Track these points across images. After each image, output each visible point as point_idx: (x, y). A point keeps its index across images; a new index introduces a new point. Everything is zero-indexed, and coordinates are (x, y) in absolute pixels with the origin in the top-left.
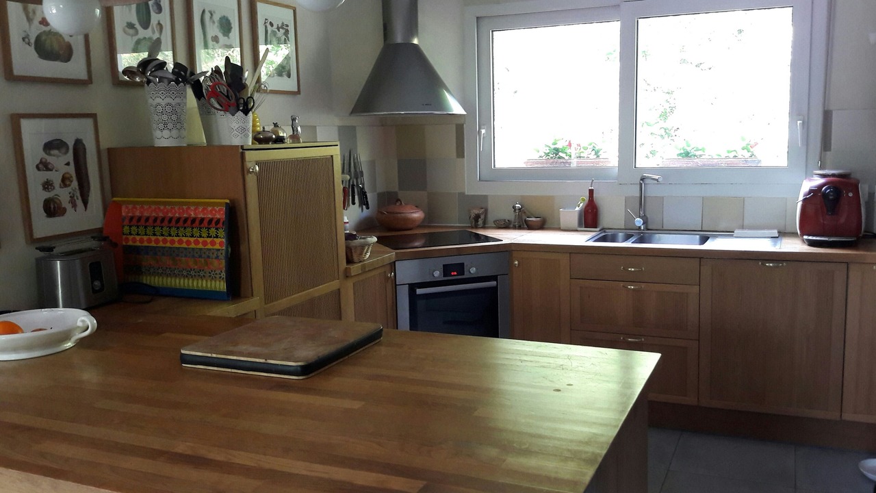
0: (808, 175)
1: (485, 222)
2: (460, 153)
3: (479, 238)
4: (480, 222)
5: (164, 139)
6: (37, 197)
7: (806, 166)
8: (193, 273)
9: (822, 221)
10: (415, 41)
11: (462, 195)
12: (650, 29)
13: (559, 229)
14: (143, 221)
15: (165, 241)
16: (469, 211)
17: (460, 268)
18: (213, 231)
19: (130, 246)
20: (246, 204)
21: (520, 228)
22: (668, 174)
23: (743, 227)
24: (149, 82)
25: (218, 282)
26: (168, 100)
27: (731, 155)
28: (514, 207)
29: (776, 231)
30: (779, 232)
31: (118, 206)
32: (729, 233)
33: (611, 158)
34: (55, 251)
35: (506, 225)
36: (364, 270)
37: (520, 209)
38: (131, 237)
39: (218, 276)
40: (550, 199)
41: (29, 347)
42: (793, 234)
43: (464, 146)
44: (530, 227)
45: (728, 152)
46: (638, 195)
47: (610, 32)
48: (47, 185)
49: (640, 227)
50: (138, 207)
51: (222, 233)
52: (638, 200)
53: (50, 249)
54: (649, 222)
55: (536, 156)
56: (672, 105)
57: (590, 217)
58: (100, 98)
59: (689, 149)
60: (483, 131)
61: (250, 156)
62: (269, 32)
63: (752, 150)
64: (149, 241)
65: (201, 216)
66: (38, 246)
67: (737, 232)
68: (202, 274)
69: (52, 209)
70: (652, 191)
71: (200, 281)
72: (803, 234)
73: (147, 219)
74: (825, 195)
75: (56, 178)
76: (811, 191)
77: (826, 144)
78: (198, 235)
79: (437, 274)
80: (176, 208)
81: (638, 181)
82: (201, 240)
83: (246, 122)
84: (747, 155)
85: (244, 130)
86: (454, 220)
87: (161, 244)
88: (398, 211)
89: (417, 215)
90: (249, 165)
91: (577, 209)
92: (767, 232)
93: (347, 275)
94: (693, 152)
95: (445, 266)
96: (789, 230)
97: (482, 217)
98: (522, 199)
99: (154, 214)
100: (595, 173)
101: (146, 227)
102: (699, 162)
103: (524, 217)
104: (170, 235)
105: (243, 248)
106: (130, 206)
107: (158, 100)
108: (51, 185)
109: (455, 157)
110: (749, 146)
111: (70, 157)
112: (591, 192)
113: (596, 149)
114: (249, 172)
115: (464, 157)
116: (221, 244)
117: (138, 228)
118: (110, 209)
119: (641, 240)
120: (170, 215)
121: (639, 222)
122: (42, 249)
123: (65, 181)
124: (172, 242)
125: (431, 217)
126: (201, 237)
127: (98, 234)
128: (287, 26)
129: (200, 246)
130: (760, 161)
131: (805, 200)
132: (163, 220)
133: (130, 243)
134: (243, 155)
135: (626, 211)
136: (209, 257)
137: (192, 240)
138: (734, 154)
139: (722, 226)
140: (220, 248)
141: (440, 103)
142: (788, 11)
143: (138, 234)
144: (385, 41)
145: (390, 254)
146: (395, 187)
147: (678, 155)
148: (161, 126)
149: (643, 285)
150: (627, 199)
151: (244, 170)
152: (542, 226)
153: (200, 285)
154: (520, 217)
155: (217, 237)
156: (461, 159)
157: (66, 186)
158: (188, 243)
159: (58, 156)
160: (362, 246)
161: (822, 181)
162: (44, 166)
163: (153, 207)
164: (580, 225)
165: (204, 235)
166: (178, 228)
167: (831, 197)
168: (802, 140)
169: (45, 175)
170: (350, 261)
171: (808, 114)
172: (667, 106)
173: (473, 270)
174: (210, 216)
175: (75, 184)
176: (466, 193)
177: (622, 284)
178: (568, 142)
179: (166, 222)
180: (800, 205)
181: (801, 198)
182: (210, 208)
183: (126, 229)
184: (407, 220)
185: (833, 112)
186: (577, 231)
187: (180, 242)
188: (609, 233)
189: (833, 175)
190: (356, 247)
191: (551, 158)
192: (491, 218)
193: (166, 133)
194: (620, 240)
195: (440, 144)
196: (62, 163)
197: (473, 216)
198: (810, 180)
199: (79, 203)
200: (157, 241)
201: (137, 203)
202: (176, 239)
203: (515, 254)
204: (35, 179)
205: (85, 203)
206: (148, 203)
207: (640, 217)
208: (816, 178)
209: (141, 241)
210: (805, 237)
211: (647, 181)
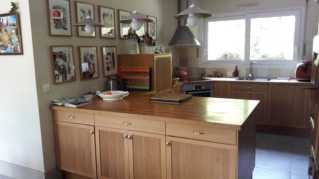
0: (299, 62)
1: (204, 76)
2: (198, 56)
3: (202, 79)
4: (203, 76)
5: (132, 53)
6: (106, 66)
7: (298, 59)
8: (140, 85)
9: (302, 74)
10: (187, 25)
11: (198, 68)
12: (254, 21)
13: (227, 77)
14: (127, 72)
15: (133, 77)
16: (200, 72)
17: (200, 87)
18: (145, 75)
19: (124, 79)
20: (154, 67)
21: (215, 77)
22: (259, 62)
23: (280, 77)
24: (129, 39)
25: (146, 87)
26: (134, 43)
27: (277, 57)
28: (213, 71)
29: (289, 78)
30: (290, 78)
31: (121, 69)
32: (276, 78)
33: (242, 57)
34: (111, 78)
35: (211, 76)
36: (176, 87)
37: (215, 72)
38: (124, 76)
39: (146, 86)
40: (224, 69)
41: (116, 98)
42: (294, 79)
43: (199, 54)
44: (218, 77)
45: (276, 56)
46: (250, 68)
47: (242, 22)
48: (107, 63)
49: (250, 77)
50: (126, 69)
51: (148, 75)
52: (250, 69)
53: (110, 78)
54: (253, 76)
55: (219, 57)
56: (258, 42)
57: (236, 74)
58: (117, 42)
59: (264, 55)
60: (205, 50)
61: (155, 57)
62: (151, 24)
63: (283, 55)
64: (129, 77)
65: (142, 71)
66: (107, 77)
67: (278, 78)
68: (142, 85)
69: (108, 69)
70: (254, 67)
71: (142, 87)
72: (297, 78)
73: (128, 72)
74: (303, 67)
75: (109, 61)
76: (299, 66)
77: (304, 53)
78: (141, 76)
79: (194, 88)
80: (136, 69)
81: (250, 64)
82: (142, 77)
83: (153, 48)
84: (281, 57)
85: (153, 50)
86: (195, 75)
87: (132, 78)
88: (180, 72)
89: (185, 73)
90: (155, 59)
91: (232, 71)
92: (287, 78)
93: (173, 88)
94: (266, 56)
95: (196, 86)
96: (293, 77)
97: (204, 74)
98: (216, 69)
99: (130, 71)
100: (238, 61)
101: (128, 74)
102: (268, 58)
103: (216, 74)
104: (134, 76)
105: (152, 79)
106: (124, 69)
107: (132, 43)
108: (108, 63)
109: (196, 57)
110: (282, 54)
111: (111, 57)
112: (236, 67)
113: (238, 55)
114: (154, 60)
115: (199, 57)
116: (148, 78)
117: (126, 74)
118: (119, 69)
119: (251, 80)
120: (134, 71)
121: (250, 75)
122: (107, 78)
123: (111, 62)
124: (135, 77)
125: (189, 74)
126: (142, 76)
127: (116, 75)
128: (155, 22)
129: (142, 78)
130: (285, 58)
131: (297, 69)
132: (132, 72)
133: (124, 78)
134: (153, 56)
135: (246, 72)
136: (144, 81)
137: (140, 77)
138: (278, 56)
139: (274, 77)
140: (147, 79)
141: (193, 42)
142: (294, 17)
143: (126, 76)
144: (178, 25)
145: (182, 83)
146: (178, 66)
147: (262, 57)
148: (132, 49)
149: (252, 92)
150: (247, 69)
151: (153, 60)
152: (221, 77)
153: (142, 88)
154: (215, 74)
155: (146, 76)
156: (198, 58)
157: (111, 64)
158: (139, 78)
159: (109, 56)
160: (176, 80)
161: (302, 63)
162: (107, 59)
163: (130, 69)
164: (233, 76)
165: (143, 75)
166: (136, 74)
167: (305, 68)
168: (297, 52)
169: (107, 61)
170: (173, 84)
171: (299, 45)
172: (256, 42)
173: (203, 88)
174: (145, 71)
175: (112, 63)
176: (199, 67)
177: (246, 92)
178: (229, 53)
179: (133, 73)
180: (296, 70)
181: (296, 68)
182: (145, 69)
183: (123, 74)
184: (183, 75)
185: (307, 45)
186: (232, 78)
187: (137, 77)
188: (242, 78)
189: (306, 62)
190: (174, 80)
191: (224, 57)
192: (206, 74)
193: (133, 51)
194: (245, 80)
195: (192, 54)
196: (110, 57)
197: (201, 74)
198: (299, 63)
199: (113, 67)
200: (131, 77)
201: (126, 68)
202: (136, 77)
203: (215, 84)
204: (105, 61)
205: (114, 68)
206: (128, 68)
207: (250, 74)
208: (301, 63)
209: (127, 77)
210: (297, 79)
211: (253, 64)
